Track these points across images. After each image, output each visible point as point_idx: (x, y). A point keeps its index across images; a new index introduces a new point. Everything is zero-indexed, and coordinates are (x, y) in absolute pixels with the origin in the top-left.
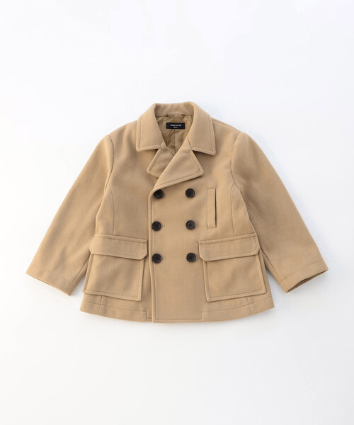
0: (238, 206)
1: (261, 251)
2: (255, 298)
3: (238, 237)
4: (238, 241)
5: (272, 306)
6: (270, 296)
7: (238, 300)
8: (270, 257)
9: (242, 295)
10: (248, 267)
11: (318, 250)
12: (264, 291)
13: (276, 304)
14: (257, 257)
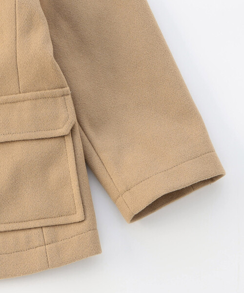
0: (29, 26)
1: (78, 127)
2: (61, 231)
3: (28, 95)
4: (27, 104)
5: (95, 248)
6: (94, 228)
7: (22, 235)
8: (98, 142)
9: (31, 224)
10: (47, 162)
11: (203, 129)
12: (79, 216)
13: (105, 245)
14: (69, 140)
